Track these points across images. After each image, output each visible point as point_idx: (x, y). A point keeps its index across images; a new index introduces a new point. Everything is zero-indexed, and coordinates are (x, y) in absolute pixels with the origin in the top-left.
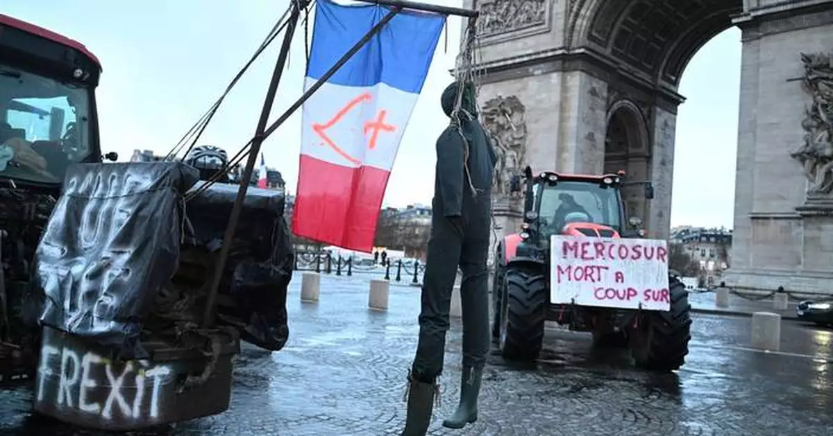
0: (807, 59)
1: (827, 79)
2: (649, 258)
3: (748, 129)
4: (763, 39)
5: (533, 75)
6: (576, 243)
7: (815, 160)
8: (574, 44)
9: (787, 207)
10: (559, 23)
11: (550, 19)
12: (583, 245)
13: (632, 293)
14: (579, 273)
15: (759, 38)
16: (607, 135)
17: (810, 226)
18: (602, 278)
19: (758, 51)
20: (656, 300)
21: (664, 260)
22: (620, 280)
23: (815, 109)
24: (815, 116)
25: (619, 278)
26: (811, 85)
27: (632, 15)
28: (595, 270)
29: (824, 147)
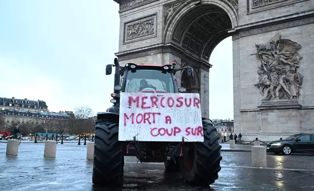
0: (258, 46)
1: (266, 54)
2: (188, 106)
3: (237, 75)
4: (240, 39)
5: (150, 55)
6: (138, 97)
7: (263, 87)
8: (166, 42)
9: (254, 106)
10: (160, 33)
11: (156, 31)
12: (143, 99)
13: (177, 130)
14: (140, 118)
15: (239, 39)
16: (182, 80)
17: (264, 114)
18: (156, 121)
19: (239, 44)
20: (194, 134)
21: (198, 107)
22: (169, 122)
23: (262, 66)
24: (262, 69)
25: (168, 120)
26: (260, 57)
27: (189, 31)
28: (151, 115)
29: (266, 82)
